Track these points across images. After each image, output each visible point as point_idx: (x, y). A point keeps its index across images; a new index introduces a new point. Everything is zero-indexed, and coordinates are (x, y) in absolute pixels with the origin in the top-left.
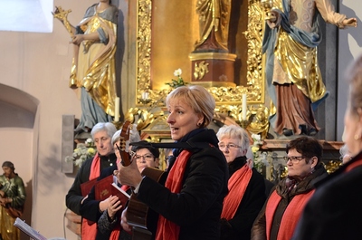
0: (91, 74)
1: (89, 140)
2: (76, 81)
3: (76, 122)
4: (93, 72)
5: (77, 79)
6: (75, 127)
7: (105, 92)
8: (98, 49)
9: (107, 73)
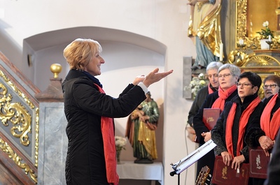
0: (202, 27)
1: (201, 75)
2: (192, 32)
3: (193, 61)
4: (204, 25)
5: (193, 30)
6: (193, 65)
7: (213, 39)
8: (208, 8)
9: (214, 25)
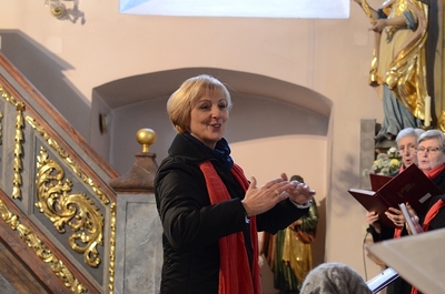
0: (395, 68)
1: (392, 150)
2: (376, 77)
3: (378, 127)
4: (398, 65)
5: (378, 74)
6: (377, 133)
7: (412, 90)
8: (404, 37)
9: (415, 66)
